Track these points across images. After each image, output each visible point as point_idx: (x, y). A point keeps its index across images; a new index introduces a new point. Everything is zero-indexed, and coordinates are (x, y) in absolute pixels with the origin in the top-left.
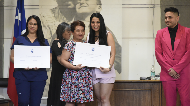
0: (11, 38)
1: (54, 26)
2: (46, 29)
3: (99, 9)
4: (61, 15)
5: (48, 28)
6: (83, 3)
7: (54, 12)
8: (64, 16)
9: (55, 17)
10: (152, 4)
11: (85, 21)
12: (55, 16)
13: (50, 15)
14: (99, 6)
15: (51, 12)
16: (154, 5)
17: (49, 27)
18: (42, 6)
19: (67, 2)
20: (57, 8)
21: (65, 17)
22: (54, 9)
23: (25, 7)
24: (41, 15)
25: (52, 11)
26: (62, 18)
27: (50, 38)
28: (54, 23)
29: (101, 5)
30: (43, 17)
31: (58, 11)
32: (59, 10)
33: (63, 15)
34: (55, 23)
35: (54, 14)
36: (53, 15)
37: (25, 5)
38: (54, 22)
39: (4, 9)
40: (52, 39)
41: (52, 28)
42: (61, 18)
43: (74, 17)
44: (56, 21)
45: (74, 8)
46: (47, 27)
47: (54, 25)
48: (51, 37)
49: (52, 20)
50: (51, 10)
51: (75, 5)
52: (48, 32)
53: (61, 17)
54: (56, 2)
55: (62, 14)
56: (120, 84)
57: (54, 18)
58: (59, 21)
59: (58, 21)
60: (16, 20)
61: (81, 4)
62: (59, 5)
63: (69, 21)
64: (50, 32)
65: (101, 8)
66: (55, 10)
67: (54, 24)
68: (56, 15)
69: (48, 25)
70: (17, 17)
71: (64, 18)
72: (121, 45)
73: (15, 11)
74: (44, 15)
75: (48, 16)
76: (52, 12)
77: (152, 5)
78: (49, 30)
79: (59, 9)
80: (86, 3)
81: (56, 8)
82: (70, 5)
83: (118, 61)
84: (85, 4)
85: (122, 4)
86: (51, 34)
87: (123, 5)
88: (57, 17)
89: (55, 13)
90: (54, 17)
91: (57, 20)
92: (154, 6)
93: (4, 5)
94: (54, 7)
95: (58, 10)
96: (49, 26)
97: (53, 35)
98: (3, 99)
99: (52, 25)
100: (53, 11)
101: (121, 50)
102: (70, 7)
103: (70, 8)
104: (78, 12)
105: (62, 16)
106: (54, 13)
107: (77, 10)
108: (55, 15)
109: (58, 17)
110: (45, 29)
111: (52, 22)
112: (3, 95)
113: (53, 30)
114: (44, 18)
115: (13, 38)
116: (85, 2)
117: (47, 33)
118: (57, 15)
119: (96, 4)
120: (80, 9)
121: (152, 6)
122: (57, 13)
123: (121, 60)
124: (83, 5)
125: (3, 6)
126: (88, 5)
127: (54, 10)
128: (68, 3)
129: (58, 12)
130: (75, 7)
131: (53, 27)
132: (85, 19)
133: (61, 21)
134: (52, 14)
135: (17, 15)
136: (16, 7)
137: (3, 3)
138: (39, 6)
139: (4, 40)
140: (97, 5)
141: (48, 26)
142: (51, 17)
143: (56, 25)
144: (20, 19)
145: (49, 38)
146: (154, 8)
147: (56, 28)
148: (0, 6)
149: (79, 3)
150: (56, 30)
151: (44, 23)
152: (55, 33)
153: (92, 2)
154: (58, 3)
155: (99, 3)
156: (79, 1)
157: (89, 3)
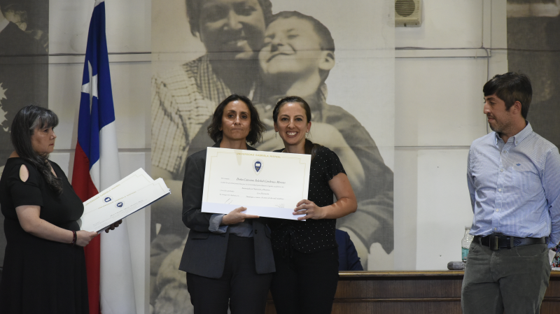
0: (69, 147)
1: (196, 114)
3: (327, 60)
4: (215, 79)
6: (281, 45)
7: (195, 71)
8: (223, 84)
9: (199, 87)
10: (482, 48)
12: (199, 82)
13: (184, 81)
14: (326, 52)
15: (187, 71)
16: (489, 50)
17: (181, 116)
18: (160, 53)
19: (233, 42)
20: (203, 59)
21: (228, 86)
22: (194, 61)
23: (111, 58)
24: (157, 82)
25: (189, 69)
26: (218, 90)
27: (184, 149)
28: (196, 103)
29: (333, 49)
30: (162, 86)
31: (208, 68)
32: (210, 66)
33: (221, 80)
34: (199, 105)
35: (194, 77)
36: (193, 79)
37: (109, 51)
38: (195, 100)
39: (48, 64)
40: (188, 151)
41: (189, 119)
42: (215, 88)
43: (254, 87)
44: (201, 97)
45: (255, 61)
46: (174, 115)
47: (196, 110)
48: (187, 144)
49: (189, 95)
50: (187, 64)
51: (257, 51)
52: (179, 130)
53: (217, 86)
54: (201, 40)
55: (218, 78)
56: (389, 282)
57: (196, 90)
58: (211, 99)
59: (207, 97)
60: (85, 97)
61: (274, 48)
62: (210, 51)
64: (182, 130)
65: (333, 58)
66: (197, 67)
67: (196, 106)
68: (201, 80)
69: (178, 110)
70: (86, 86)
71: (225, 90)
72: (392, 169)
73: (82, 68)
74: (165, 82)
75: (177, 82)
76: (190, 72)
77: (484, 48)
78: (180, 126)
79: (208, 62)
80: (290, 45)
81: (200, 60)
82: (240, 50)
83: (384, 215)
84: (286, 49)
85: (394, 47)
86: (187, 135)
87: (397, 49)
88: (203, 86)
89: (197, 73)
90: (195, 86)
91: (205, 95)
92: (489, 53)
93: (50, 53)
94: (195, 57)
95: (205, 67)
96: (182, 113)
99: (188, 109)
100: (192, 67)
101: (392, 183)
102: (241, 56)
103: (241, 60)
104: (265, 72)
105: (219, 83)
106: (194, 73)
107: (264, 65)
108: (198, 79)
109: (207, 85)
110: (169, 121)
111: (189, 101)
113: (193, 126)
114: (165, 89)
115: (75, 148)
116: (285, 41)
117: (175, 135)
118: (205, 80)
119: (317, 46)
121: (483, 53)
122: (204, 73)
123: (391, 214)
125: (46, 55)
126: (294, 50)
127: (196, 65)
128: (236, 44)
129: (206, 71)
130: (257, 56)
131: (193, 116)
133: (215, 98)
134: (190, 78)
135: (86, 80)
136: (84, 57)
137: (45, 45)
138: (150, 53)
140: (322, 49)
141: (178, 113)
142: (187, 87)
143: (199, 109)
144: (95, 93)
145: (182, 148)
146: (488, 57)
147: (200, 117)
148: (38, 55)
149: (269, 43)
150: (200, 126)
151: (167, 105)
152: (199, 133)
153: (307, 40)
154: (207, 45)
155: (328, 45)
156: (267, 40)
157: (297, 43)
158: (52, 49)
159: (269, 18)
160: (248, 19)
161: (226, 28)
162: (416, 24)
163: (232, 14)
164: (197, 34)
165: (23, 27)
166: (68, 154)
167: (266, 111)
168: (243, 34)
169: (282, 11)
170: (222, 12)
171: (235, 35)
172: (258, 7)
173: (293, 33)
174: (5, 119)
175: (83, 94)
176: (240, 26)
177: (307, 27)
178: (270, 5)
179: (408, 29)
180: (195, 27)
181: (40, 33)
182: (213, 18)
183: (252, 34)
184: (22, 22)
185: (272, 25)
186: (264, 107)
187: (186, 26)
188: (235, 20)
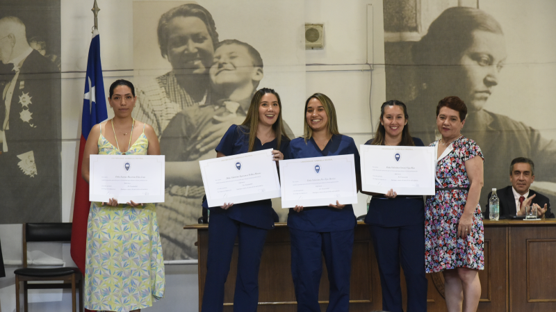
0: (76, 138)
2: (149, 120)
3: (258, 74)
4: (179, 88)
5: (152, 116)
6: (225, 63)
7: (165, 83)
8: (185, 91)
9: (168, 94)
10: (367, 64)
11: (229, 101)
12: (167, 90)
13: (157, 89)
14: (257, 68)
15: (159, 83)
16: (371, 65)
17: (155, 115)
18: (139, 70)
19: (191, 62)
20: (170, 74)
21: (188, 92)
22: (164, 76)
23: (104, 74)
24: (138, 90)
25: (160, 81)
26: (181, 95)
28: (166, 105)
29: (262, 66)
30: (141, 93)
31: (173, 80)
32: (175, 79)
33: (183, 89)
34: (167, 107)
36: (163, 88)
37: (103, 69)
38: (165, 103)
39: (61, 79)
41: (161, 116)
43: (206, 94)
44: (169, 101)
45: (207, 75)
46: (150, 114)
47: (165, 110)
48: (160, 134)
49: (161, 99)
50: (159, 78)
51: (208, 68)
52: (154, 124)
53: (180, 93)
54: (169, 61)
55: (181, 87)
57: (165, 96)
58: (176, 102)
60: (86, 102)
61: (220, 66)
62: (175, 68)
63: (195, 102)
64: (156, 124)
65: (262, 72)
67: (165, 107)
68: (169, 89)
70: (87, 94)
71: (186, 96)
73: (84, 81)
74: (144, 90)
75: (152, 90)
76: (161, 83)
78: (155, 121)
79: (174, 76)
80: (232, 63)
81: (168, 74)
82: (197, 67)
85: (305, 64)
86: (159, 128)
87: (307, 65)
88: (171, 93)
90: (165, 93)
91: (172, 99)
92: (372, 67)
94: (164, 72)
96: (156, 113)
97: (162, 130)
98: (62, 265)
99: (160, 109)
100: (163, 80)
102: (197, 71)
103: (197, 74)
104: (214, 82)
105: (182, 91)
107: (213, 78)
108: (167, 88)
110: (147, 118)
111: (160, 104)
112: (62, 259)
113: (164, 121)
114: (144, 95)
115: (80, 138)
116: (228, 61)
118: (171, 89)
119: (251, 64)
120: (219, 75)
121: (367, 67)
122: (171, 84)
124: (225, 66)
125: (59, 72)
126: (235, 67)
127: (165, 78)
128: (194, 63)
129: (172, 82)
130: (208, 71)
131: (164, 115)
132: (228, 97)
133: (179, 102)
134: (161, 87)
135: (87, 90)
136: (85, 74)
138: (133, 70)
139: (63, 143)
140: (254, 66)
141: (153, 112)
142: (159, 94)
144: (93, 99)
146: (371, 70)
147: (169, 115)
148: (53, 73)
149: (216, 62)
150: (169, 121)
151: (145, 106)
152: (168, 126)
153: (244, 60)
154: (173, 64)
155: (259, 64)
156: (215, 60)
157: (236, 62)
158: (64, 68)
159: (216, 44)
160: (202, 46)
161: (186, 52)
162: (320, 47)
163: (190, 42)
164: (166, 56)
165: (43, 53)
166: (75, 143)
167: (215, 110)
168: (198, 56)
169: (225, 39)
170: (183, 40)
171: (192, 56)
172: (209, 37)
173: (233, 55)
174: (31, 118)
175: (85, 100)
176: (196, 50)
177: (244, 50)
178: (217, 35)
179: (315, 51)
180: (164, 51)
181: (55, 57)
182: (177, 45)
183: (205, 56)
184: (42, 49)
185: (219, 49)
186: (213, 108)
187: (159, 51)
188: (192, 46)
